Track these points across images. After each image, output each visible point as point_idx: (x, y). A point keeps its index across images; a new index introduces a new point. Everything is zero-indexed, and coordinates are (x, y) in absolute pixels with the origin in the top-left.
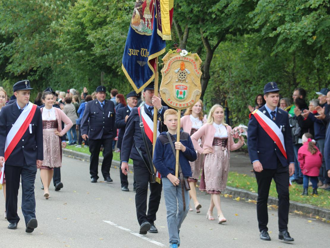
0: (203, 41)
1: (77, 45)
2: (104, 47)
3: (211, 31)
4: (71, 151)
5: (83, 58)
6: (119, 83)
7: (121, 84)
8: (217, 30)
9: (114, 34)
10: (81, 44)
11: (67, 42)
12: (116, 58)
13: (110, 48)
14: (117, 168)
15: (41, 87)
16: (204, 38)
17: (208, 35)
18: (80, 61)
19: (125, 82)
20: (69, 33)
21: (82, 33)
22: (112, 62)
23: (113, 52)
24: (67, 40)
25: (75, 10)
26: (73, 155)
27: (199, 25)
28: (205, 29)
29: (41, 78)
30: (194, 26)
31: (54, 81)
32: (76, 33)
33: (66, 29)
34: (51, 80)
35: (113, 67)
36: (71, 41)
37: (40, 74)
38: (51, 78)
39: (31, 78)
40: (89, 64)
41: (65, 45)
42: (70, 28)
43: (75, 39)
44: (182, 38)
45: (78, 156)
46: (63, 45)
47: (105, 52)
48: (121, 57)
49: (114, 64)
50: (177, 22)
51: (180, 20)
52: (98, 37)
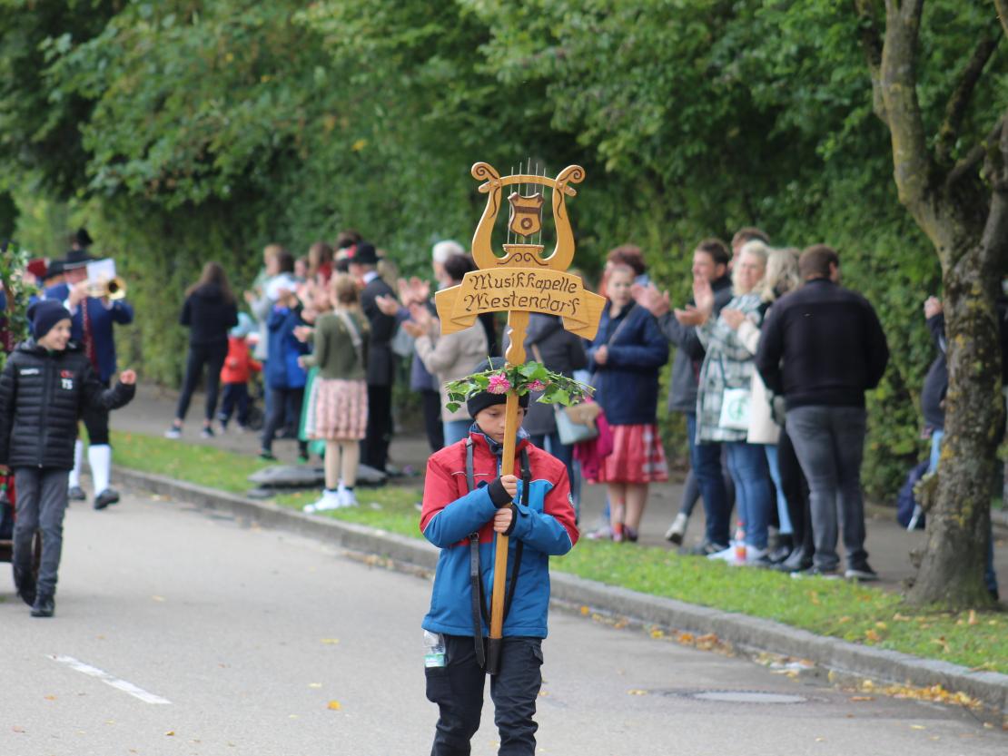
1: (410, 36)
2: (540, 44)
4: (380, 533)
5: (441, 96)
6: (609, 214)
10: (430, 29)
11: (366, 19)
12: (595, 91)
13: (568, 46)
14: (589, 616)
15: (246, 231)
18: (427, 109)
19: (639, 211)
22: (577, 113)
23: (583, 65)
24: (366, 11)
26: (389, 555)
29: (246, 192)
31: (310, 206)
34: (296, 201)
35: (584, 139)
36: (382, 15)
37: (240, 172)
38: (294, 188)
40: (467, 124)
45: (410, 560)
47: (544, 63)
48: (616, 87)
49: (588, 121)
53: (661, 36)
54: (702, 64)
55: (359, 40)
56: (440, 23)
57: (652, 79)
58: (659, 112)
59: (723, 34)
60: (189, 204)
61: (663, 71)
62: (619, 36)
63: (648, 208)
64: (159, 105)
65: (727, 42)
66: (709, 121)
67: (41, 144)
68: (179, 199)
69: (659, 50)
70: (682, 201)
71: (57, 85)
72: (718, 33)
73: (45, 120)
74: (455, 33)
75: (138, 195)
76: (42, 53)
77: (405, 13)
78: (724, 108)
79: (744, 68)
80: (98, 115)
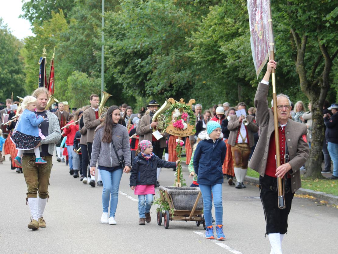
0: (321, 49)
1: (209, 58)
3: (328, 38)
5: (218, 71)
8: (335, 37)
10: (213, 56)
12: (248, 69)
13: (242, 59)
16: (321, 46)
17: (325, 43)
20: (201, 45)
21: (215, 46)
22: (244, 74)
23: (245, 64)
25: (208, 22)
27: (315, 33)
28: (322, 36)
30: (310, 34)
32: (209, 45)
33: (198, 41)
35: (247, 79)
36: (204, 53)
37: (177, 89)
39: (168, 94)
41: (198, 58)
42: (202, 40)
43: (208, 51)
44: (300, 46)
46: (195, 57)
47: (236, 63)
48: (252, 68)
49: (246, 75)
50: (294, 30)
51: (297, 28)
52: (230, 48)
56: (216, 55)
64: (160, 75)
67: (138, 85)
73: (139, 79)
74: (220, 58)
75: (156, 94)
76: (135, 63)
77: (208, 53)
80: (148, 78)
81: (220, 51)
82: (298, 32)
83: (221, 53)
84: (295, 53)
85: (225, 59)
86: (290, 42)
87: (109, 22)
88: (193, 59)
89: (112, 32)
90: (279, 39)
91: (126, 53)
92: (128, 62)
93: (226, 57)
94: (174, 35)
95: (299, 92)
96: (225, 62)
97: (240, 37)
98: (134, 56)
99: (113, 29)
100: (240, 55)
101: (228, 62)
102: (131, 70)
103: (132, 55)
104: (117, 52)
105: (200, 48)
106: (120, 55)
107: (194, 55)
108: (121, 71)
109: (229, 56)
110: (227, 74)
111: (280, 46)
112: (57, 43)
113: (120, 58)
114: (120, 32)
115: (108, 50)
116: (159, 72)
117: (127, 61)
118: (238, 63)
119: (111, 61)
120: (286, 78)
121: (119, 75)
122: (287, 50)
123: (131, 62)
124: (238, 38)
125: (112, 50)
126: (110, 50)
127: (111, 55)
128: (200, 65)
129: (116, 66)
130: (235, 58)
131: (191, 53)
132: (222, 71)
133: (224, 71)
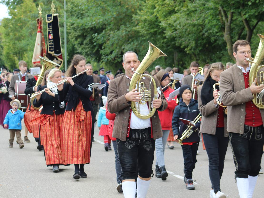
0: (244, 22)
1: (152, 31)
3: (250, 14)
5: (158, 41)
7: (189, 60)
8: (255, 12)
9: (181, 19)
10: (155, 30)
12: (183, 39)
13: (178, 31)
16: (244, 19)
17: (247, 17)
19: (192, 59)
20: (145, 21)
21: (156, 21)
22: (180, 43)
23: (181, 35)
27: (239, 10)
28: (244, 12)
30: (236, 11)
32: (152, 21)
33: (143, 18)
36: (147, 27)
41: (143, 31)
42: (146, 17)
43: (150, 26)
44: (227, 20)
46: (141, 31)
47: (174, 34)
48: (186, 38)
49: (182, 44)
50: (223, 8)
51: (225, 6)
52: (169, 23)
53: (193, 29)
54: (201, 33)
55: (144, 32)
57: (192, 36)
58: (194, 42)
59: (204, 28)
60: (118, 62)
61: (194, 35)
62: (186, 29)
63: (193, 59)
64: (112, 45)
65: (205, 30)
66: (203, 44)
67: (94, 53)
68: (116, 61)
69: (193, 31)
70: (199, 58)
71: (95, 42)
72: (203, 28)
73: (95, 49)
74: (160, 31)
75: (110, 61)
76: (93, 37)
77: (151, 27)
78: (205, 41)
79: (208, 34)
80: (103, 48)
81: (160, 26)
82: (225, 9)
83: (161, 27)
84: (223, 26)
85: (165, 32)
86: (219, 17)
87: (71, 4)
88: (138, 32)
89: (73, 12)
90: (211, 15)
91: (84, 29)
92: (86, 36)
93: (165, 30)
94: (124, 13)
95: (224, 56)
96: (165, 33)
97: (176, 14)
98: (91, 31)
99: (74, 10)
100: (177, 28)
101: (167, 34)
102: (88, 42)
103: (89, 30)
104: (77, 28)
105: (145, 23)
106: (79, 30)
107: (140, 29)
108: (80, 43)
109: (168, 29)
110: (166, 44)
111: (211, 20)
112: (29, 21)
113: (80, 32)
114: (79, 13)
115: (70, 26)
116: (112, 43)
117: (85, 34)
118: (175, 34)
119: (72, 35)
120: (213, 45)
121: (79, 45)
122: (217, 23)
123: (88, 35)
124: (174, 15)
125: (73, 26)
126: (71, 27)
127: (72, 31)
128: (145, 37)
129: (76, 39)
130: (172, 31)
131: (137, 27)
132: (162, 41)
133: (164, 41)
